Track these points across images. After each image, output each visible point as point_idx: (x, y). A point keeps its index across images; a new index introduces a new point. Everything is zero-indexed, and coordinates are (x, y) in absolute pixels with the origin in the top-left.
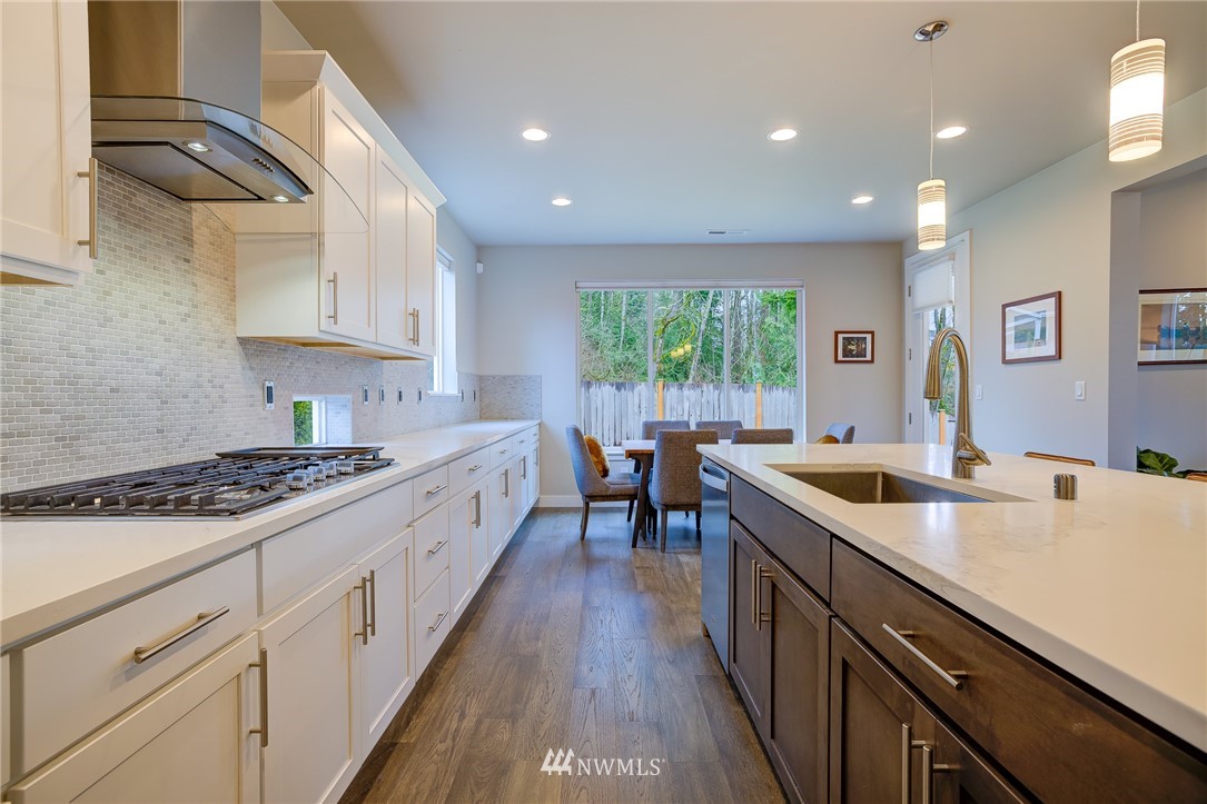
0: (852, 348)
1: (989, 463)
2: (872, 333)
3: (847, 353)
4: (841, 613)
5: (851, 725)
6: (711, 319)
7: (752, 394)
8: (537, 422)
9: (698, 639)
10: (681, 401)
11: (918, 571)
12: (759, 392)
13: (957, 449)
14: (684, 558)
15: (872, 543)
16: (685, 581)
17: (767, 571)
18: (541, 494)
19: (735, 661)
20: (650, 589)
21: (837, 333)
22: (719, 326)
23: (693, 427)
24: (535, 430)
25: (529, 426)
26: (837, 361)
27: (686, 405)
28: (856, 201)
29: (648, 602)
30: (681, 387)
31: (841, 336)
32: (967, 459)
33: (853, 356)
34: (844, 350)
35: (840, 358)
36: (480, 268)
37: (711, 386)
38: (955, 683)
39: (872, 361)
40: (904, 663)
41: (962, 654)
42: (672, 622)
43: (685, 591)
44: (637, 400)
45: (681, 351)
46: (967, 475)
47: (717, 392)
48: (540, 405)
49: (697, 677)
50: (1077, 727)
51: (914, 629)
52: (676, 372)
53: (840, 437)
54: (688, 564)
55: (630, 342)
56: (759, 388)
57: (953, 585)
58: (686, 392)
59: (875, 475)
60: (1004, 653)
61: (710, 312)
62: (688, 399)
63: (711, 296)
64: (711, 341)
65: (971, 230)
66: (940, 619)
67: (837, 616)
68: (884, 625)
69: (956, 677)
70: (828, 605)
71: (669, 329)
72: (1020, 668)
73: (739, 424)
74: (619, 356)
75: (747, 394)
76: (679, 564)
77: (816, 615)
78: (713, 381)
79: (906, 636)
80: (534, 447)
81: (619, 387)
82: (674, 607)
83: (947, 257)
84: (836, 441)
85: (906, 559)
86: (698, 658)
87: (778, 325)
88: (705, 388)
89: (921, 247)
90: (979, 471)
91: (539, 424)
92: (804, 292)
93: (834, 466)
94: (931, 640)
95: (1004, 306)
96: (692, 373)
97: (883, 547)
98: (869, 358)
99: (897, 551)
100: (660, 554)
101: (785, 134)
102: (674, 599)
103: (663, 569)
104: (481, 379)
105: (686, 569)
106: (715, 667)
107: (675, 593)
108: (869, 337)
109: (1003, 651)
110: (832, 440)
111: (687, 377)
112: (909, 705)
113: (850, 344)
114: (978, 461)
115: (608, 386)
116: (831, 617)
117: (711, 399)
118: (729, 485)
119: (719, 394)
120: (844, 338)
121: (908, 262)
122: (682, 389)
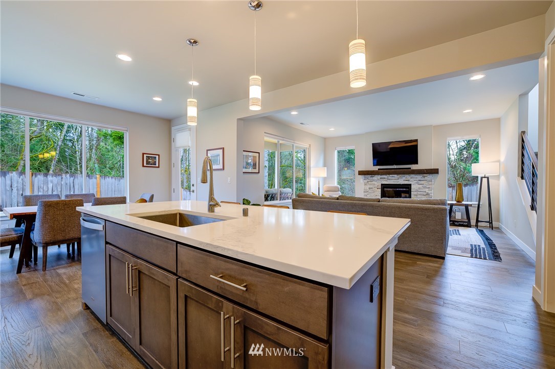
0: (150, 161)
1: (220, 206)
2: (159, 155)
4: (184, 276)
5: (189, 321)
6: (64, 139)
7: (94, 180)
9: (80, 313)
10: (46, 183)
11: (226, 251)
12: (98, 179)
13: (209, 202)
14: (61, 271)
15: (201, 243)
16: (65, 283)
17: (135, 266)
19: (111, 316)
20: (36, 295)
21: (143, 154)
22: (70, 144)
23: (63, 198)
26: (143, 166)
27: (50, 185)
28: (154, 99)
29: (39, 304)
30: (46, 175)
31: (145, 155)
32: (213, 205)
33: (151, 164)
34: (147, 162)
35: (145, 165)
37: (68, 175)
38: (245, 289)
39: (159, 167)
40: (218, 288)
41: (244, 277)
42: (59, 309)
43: (66, 289)
45: (47, 155)
46: (213, 211)
47: (72, 179)
49: (83, 334)
50: (286, 289)
51: (222, 273)
52: (41, 167)
53: (148, 199)
54: (65, 273)
56: (98, 176)
57: (242, 253)
58: (50, 178)
59: (176, 214)
60: (261, 273)
61: (65, 136)
62: (52, 182)
63: (66, 127)
64: (65, 151)
66: (234, 267)
67: (180, 277)
68: (211, 276)
69: (244, 287)
70: (175, 274)
72: (267, 276)
73: (93, 195)
75: (91, 180)
76: (58, 275)
77: (168, 280)
78: (67, 172)
79: (220, 277)
82: (59, 300)
83: (188, 129)
84: (145, 201)
85: (220, 247)
86: (82, 323)
87: (107, 147)
88: (63, 176)
89: (189, 124)
90: (217, 209)
92: (128, 134)
93: (159, 212)
94: (230, 276)
95: (207, 150)
96: (52, 168)
97: (207, 244)
98: (157, 165)
99: (215, 244)
100: (42, 272)
101: (125, 58)
102: (58, 295)
103: (46, 281)
105: (64, 277)
106: (95, 324)
107: (58, 292)
108: (157, 157)
109: (260, 272)
110: (144, 201)
111: (48, 170)
112: (220, 304)
113: (149, 159)
114: (217, 206)
116: (177, 279)
117: (68, 182)
118: (105, 227)
119: (74, 180)
120: (147, 156)
121: (173, 128)
122: (47, 176)
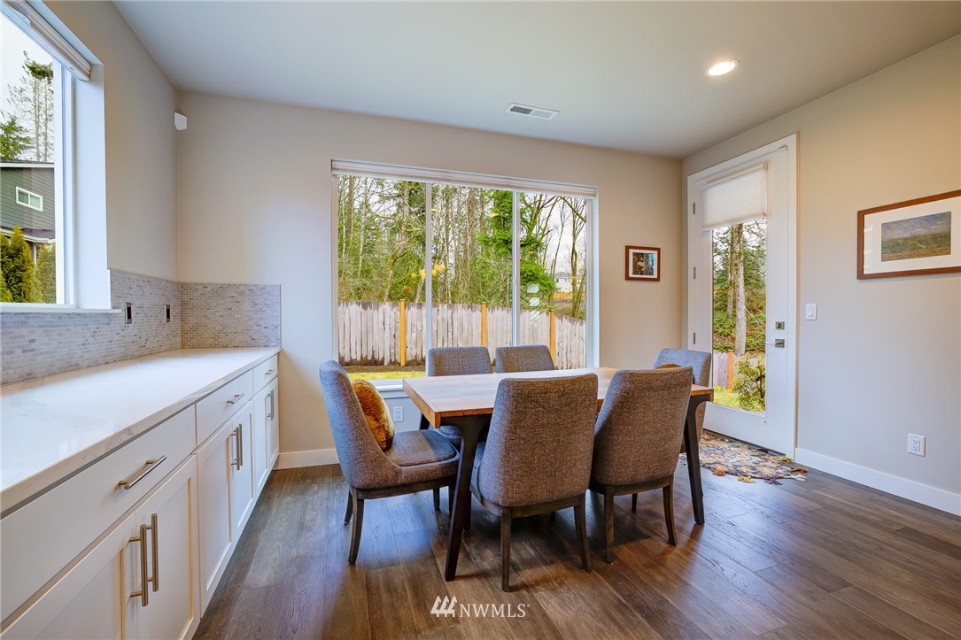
0: (641, 265)
2: (658, 250)
3: (637, 270)
7: (478, 313)
8: (277, 350)
10: (421, 318)
12: (484, 312)
18: (280, 450)
21: (628, 248)
24: (271, 364)
25: (261, 359)
26: (628, 278)
31: (631, 252)
33: (642, 274)
34: (635, 266)
35: (631, 274)
36: (181, 122)
37: (446, 306)
39: (658, 279)
44: (381, 318)
48: (278, 327)
55: (366, 273)
56: (483, 307)
58: (425, 310)
62: (427, 316)
65: (798, 133)
71: (397, 264)
74: (358, 283)
75: (475, 313)
80: (267, 391)
81: (365, 307)
83: (761, 166)
88: (440, 308)
91: (278, 354)
98: (655, 276)
104: (182, 288)
108: (655, 254)
113: (639, 260)
115: (355, 306)
117: (445, 317)
119: (452, 313)
120: (634, 254)
121: (691, 179)
122: (420, 308)
